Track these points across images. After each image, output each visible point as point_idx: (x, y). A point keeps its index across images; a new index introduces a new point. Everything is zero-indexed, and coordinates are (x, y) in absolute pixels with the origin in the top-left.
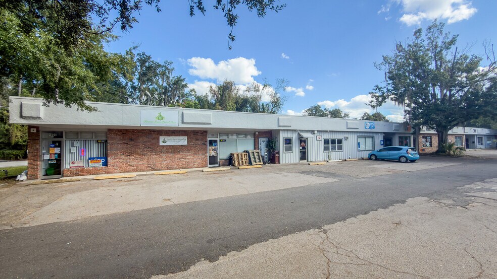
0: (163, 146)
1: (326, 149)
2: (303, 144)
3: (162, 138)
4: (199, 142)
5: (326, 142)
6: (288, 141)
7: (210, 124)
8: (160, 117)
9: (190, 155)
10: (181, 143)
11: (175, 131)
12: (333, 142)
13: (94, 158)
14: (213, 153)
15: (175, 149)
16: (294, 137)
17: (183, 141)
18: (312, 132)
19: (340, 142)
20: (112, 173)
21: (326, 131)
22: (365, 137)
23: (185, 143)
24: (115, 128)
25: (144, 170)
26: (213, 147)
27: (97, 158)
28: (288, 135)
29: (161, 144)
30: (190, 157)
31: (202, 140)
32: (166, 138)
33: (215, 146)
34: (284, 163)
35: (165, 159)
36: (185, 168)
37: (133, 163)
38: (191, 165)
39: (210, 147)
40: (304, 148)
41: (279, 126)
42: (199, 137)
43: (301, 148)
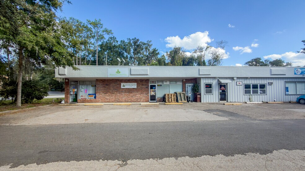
0: (123, 89)
1: (247, 92)
2: (223, 88)
3: (122, 84)
4: (144, 86)
5: (247, 87)
6: (209, 86)
7: (147, 75)
8: (118, 72)
9: (138, 94)
10: (133, 87)
11: (129, 80)
12: (255, 87)
13: (90, 94)
14: (153, 93)
15: (130, 91)
16: (214, 83)
17: (134, 86)
18: (232, 79)
19: (263, 86)
20: (98, 102)
21: (247, 78)
22: (295, 82)
23: (136, 87)
24: (99, 79)
25: (113, 102)
26: (153, 90)
27: (92, 94)
28: (209, 81)
29: (122, 87)
30: (138, 96)
31: (145, 85)
32: (125, 84)
33: (154, 89)
34: (205, 102)
35: (124, 96)
36: (135, 102)
37: (108, 98)
38: (139, 100)
39: (151, 90)
40: (223, 91)
41: (200, 75)
42: (144, 83)
43: (221, 91)
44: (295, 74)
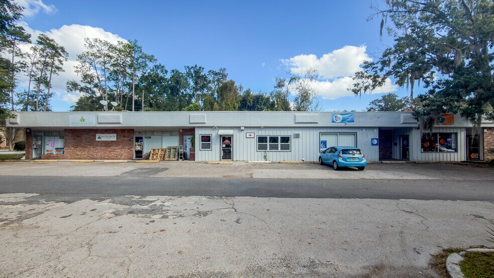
0: (99, 141)
1: (262, 148)
2: (227, 141)
3: (97, 135)
4: (126, 139)
5: (262, 139)
7: (120, 123)
8: (83, 120)
9: (118, 149)
10: (111, 139)
11: (107, 129)
12: (274, 140)
13: (58, 149)
14: (138, 148)
15: (107, 144)
16: (214, 134)
17: (113, 138)
18: (239, 128)
19: (286, 140)
22: (336, 134)
23: (115, 139)
25: (85, 159)
26: (139, 143)
27: (60, 149)
28: (206, 132)
29: (97, 140)
30: (118, 150)
31: (128, 137)
32: (101, 135)
33: (141, 142)
34: (200, 160)
35: (99, 151)
36: (114, 159)
37: (79, 153)
38: (119, 157)
39: (136, 143)
40: (228, 146)
41: (191, 123)
42: (126, 134)
43: (224, 146)
44: (333, 122)
